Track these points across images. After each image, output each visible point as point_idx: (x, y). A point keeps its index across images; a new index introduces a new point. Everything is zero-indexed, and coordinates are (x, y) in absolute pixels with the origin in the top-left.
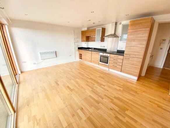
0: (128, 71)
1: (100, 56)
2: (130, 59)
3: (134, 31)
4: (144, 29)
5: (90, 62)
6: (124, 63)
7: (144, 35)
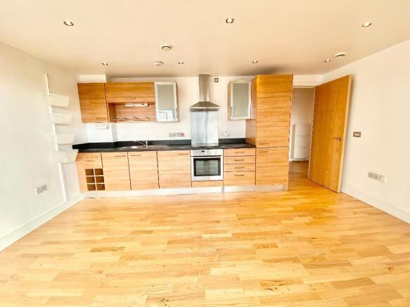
0: (270, 179)
1: (195, 160)
2: (270, 152)
3: (269, 95)
4: (284, 94)
5: (153, 187)
6: (260, 163)
7: (285, 105)
